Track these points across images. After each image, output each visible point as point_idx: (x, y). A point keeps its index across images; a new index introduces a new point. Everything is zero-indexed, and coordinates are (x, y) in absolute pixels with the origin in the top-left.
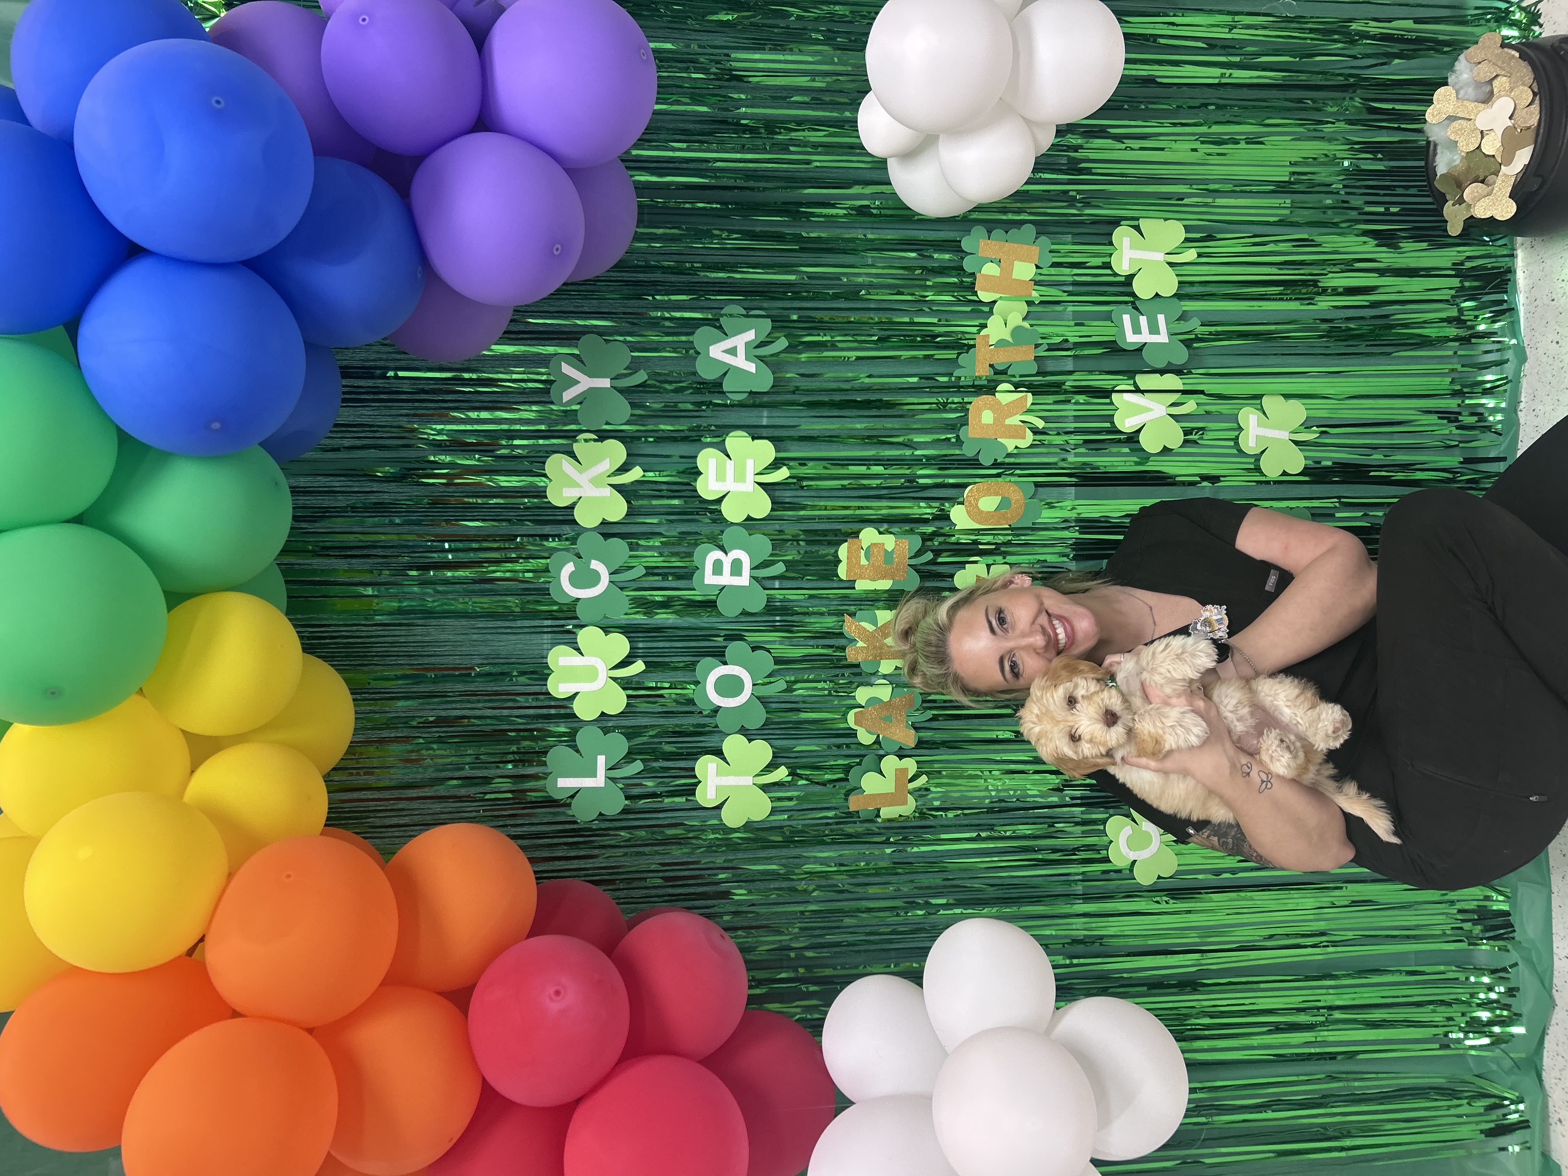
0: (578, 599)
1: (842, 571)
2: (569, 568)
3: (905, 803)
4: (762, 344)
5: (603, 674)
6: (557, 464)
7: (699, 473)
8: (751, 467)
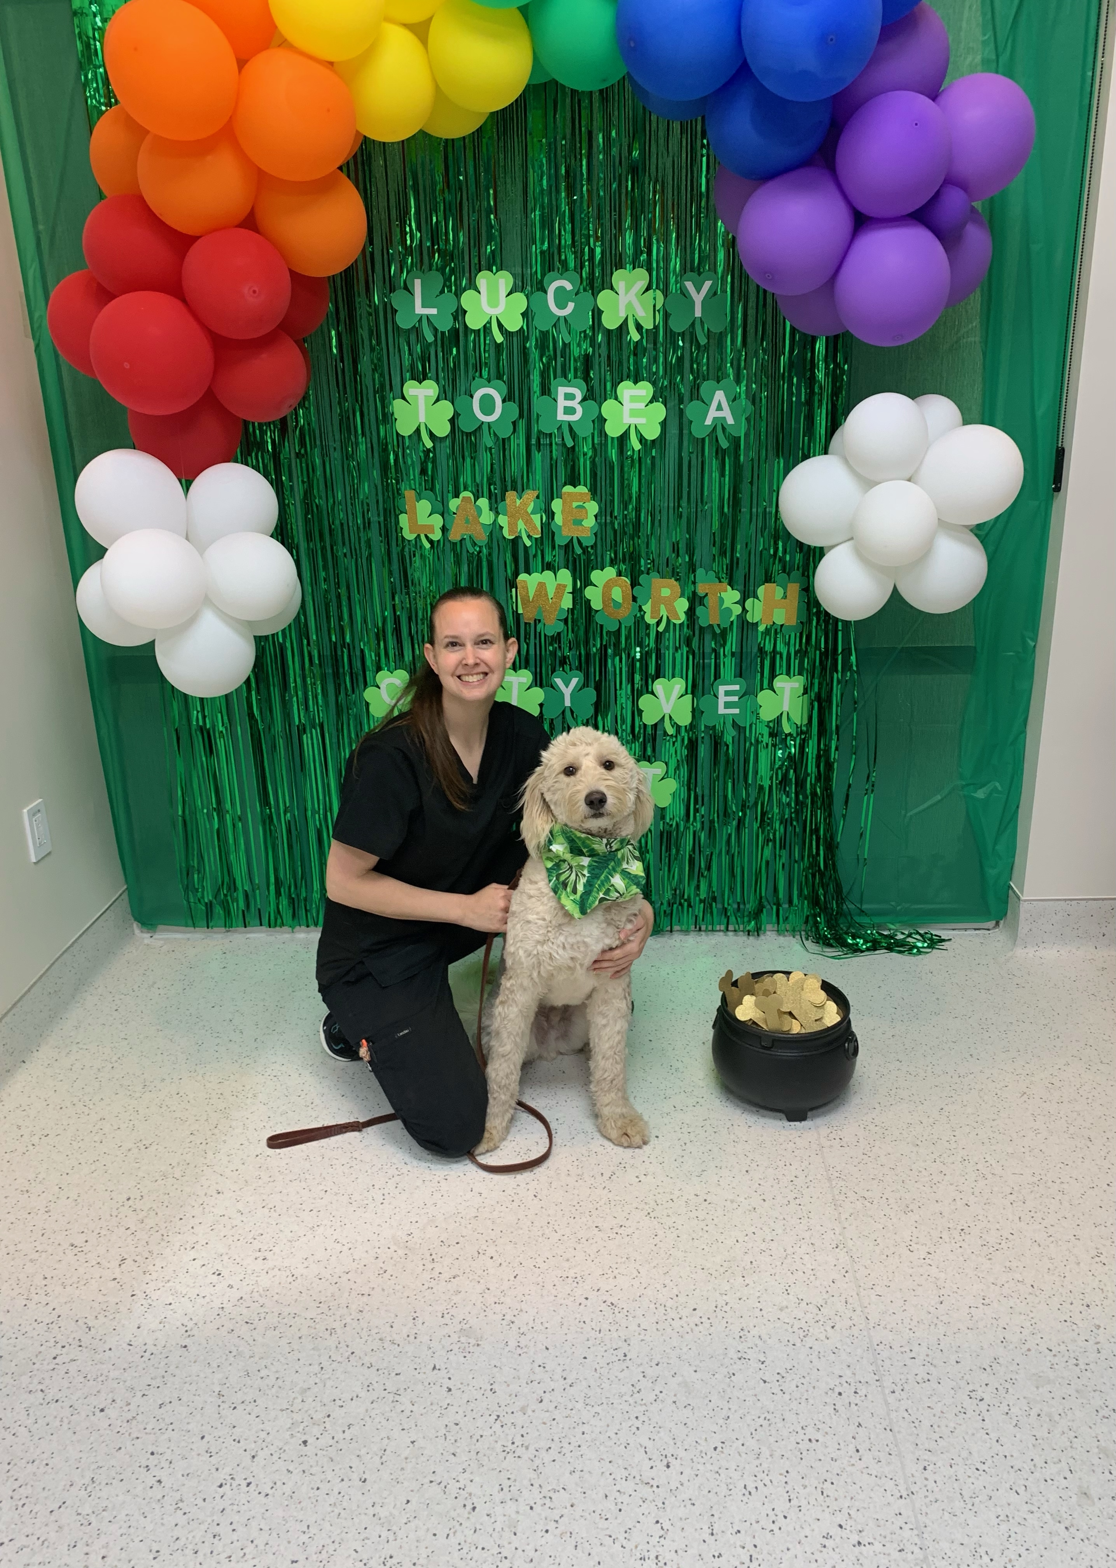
0: (546, 292)
1: (568, 489)
2: (568, 286)
3: (411, 532)
4: (724, 429)
5: (494, 312)
6: (641, 277)
7: (635, 382)
8: (640, 421)
